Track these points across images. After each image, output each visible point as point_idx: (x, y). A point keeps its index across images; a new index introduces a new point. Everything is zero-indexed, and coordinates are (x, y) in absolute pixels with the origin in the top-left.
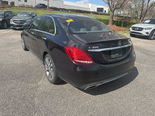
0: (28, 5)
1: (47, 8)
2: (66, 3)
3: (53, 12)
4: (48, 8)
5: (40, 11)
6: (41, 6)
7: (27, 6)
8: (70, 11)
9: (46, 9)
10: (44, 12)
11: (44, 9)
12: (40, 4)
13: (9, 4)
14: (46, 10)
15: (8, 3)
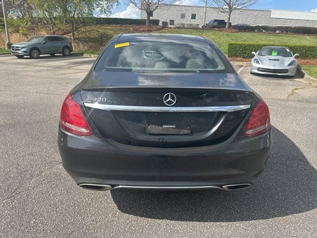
0: (190, 24)
1: (225, 27)
2: (276, 14)
3: (236, 34)
4: (227, 27)
5: (208, 35)
6: (216, 24)
7: (189, 26)
8: (277, 32)
9: (223, 29)
10: (216, 35)
11: (218, 30)
12: (215, 20)
13: (161, 24)
14: (222, 31)
15: (158, 23)
